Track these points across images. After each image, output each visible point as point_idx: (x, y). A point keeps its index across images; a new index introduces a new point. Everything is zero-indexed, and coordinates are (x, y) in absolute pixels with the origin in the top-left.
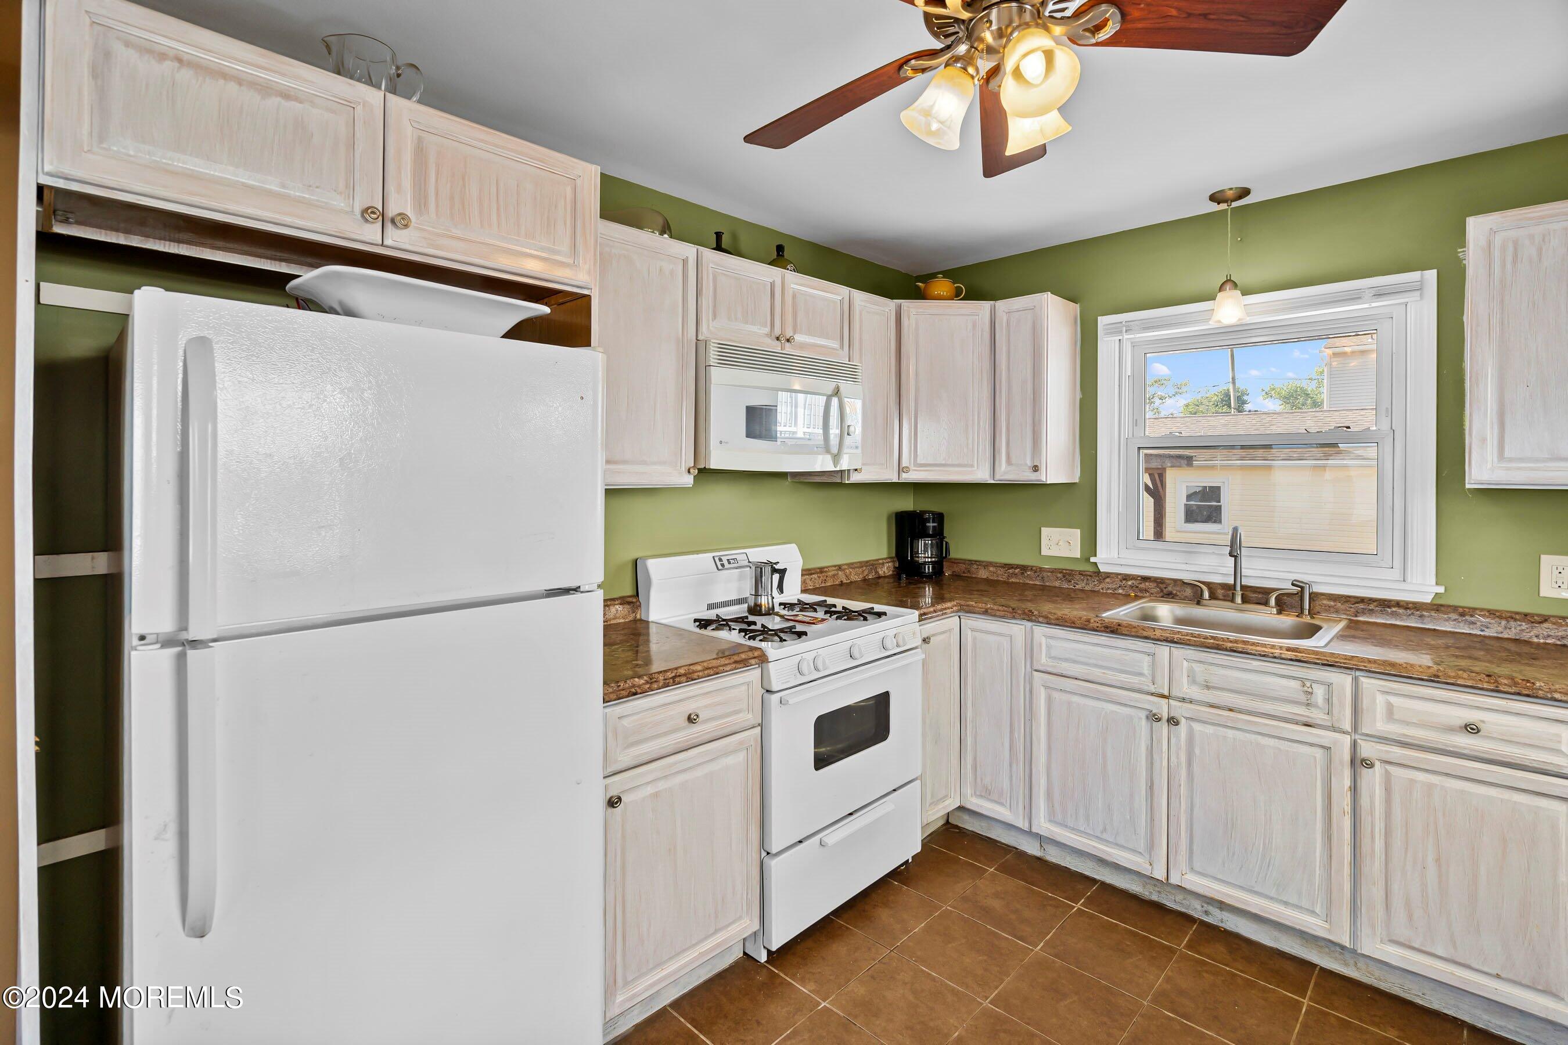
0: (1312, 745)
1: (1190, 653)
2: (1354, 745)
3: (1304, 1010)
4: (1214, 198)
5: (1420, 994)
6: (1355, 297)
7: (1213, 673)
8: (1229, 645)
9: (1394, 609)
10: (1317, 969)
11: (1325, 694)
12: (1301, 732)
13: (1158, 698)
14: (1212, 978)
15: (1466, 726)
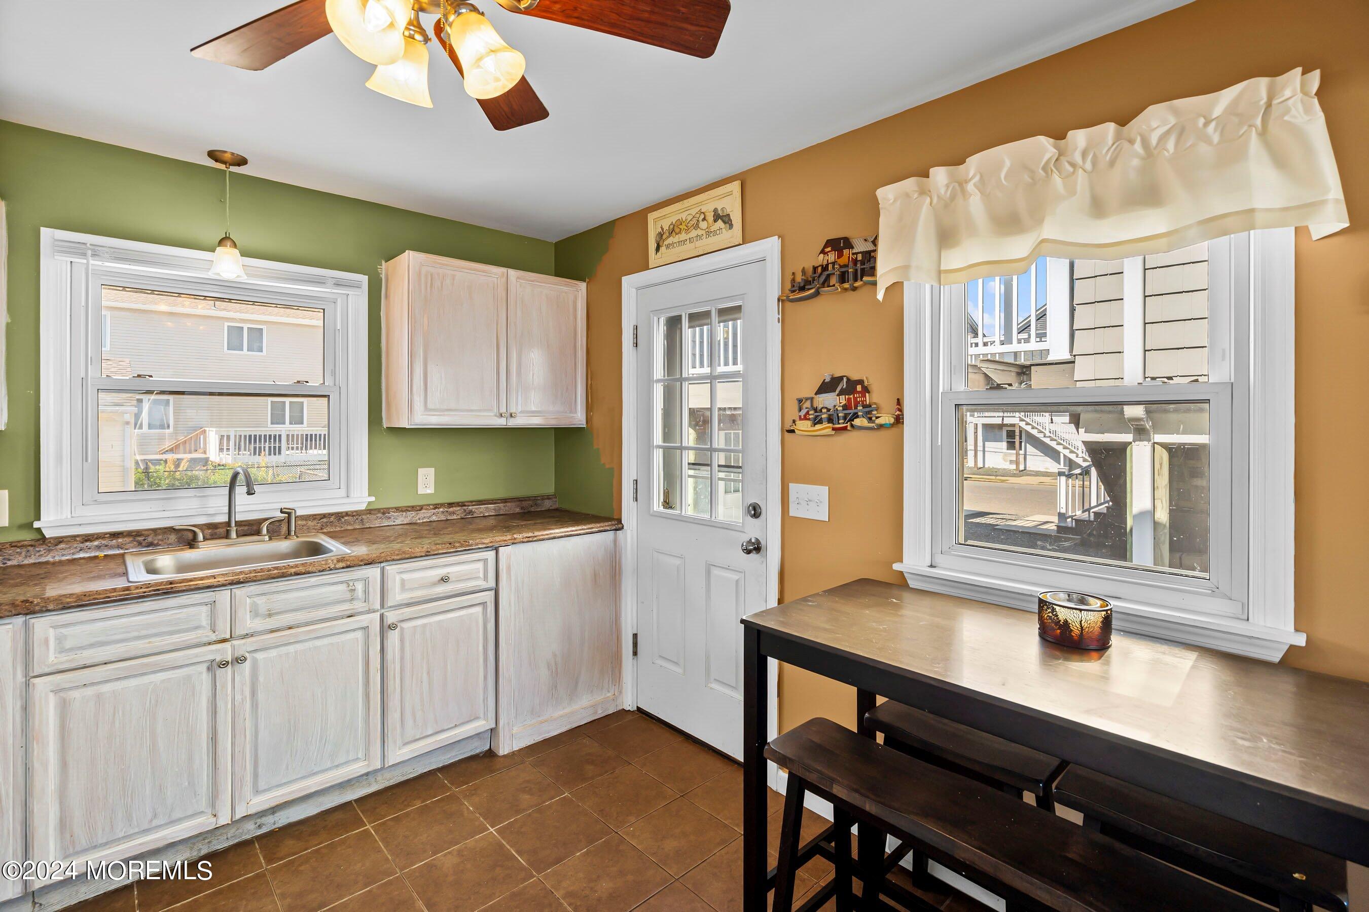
0: (354, 630)
1: (253, 589)
2: (382, 616)
3: (373, 832)
4: (212, 155)
5: (412, 771)
6: (320, 281)
7: (275, 600)
8: (293, 570)
9: (346, 518)
10: (354, 803)
11: (363, 587)
12: (348, 623)
13: (220, 644)
14: (308, 866)
15: (442, 579)
